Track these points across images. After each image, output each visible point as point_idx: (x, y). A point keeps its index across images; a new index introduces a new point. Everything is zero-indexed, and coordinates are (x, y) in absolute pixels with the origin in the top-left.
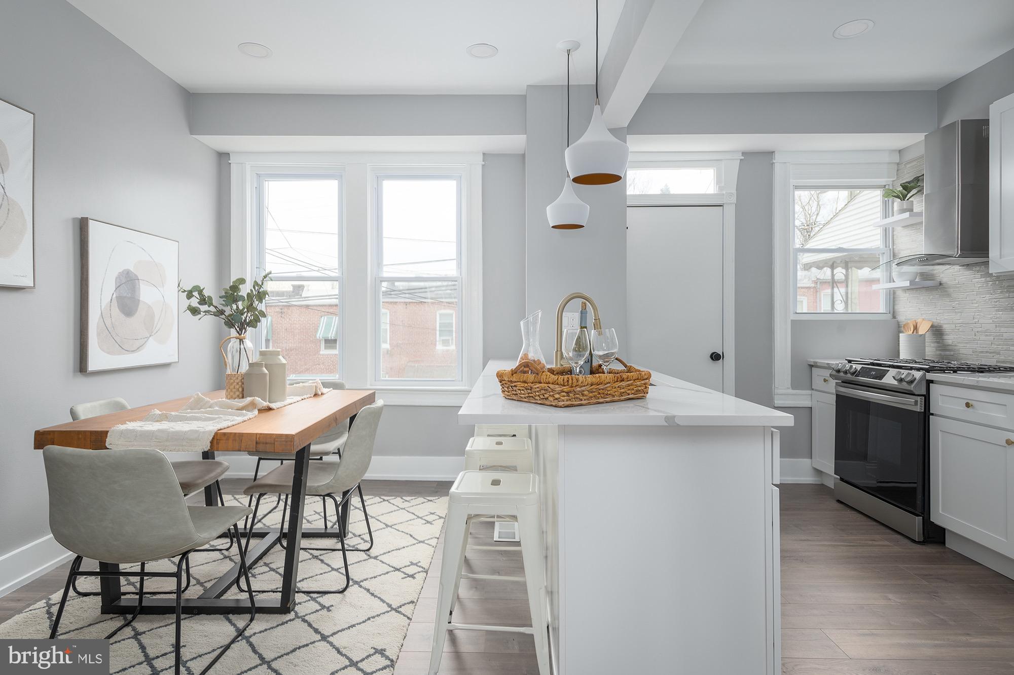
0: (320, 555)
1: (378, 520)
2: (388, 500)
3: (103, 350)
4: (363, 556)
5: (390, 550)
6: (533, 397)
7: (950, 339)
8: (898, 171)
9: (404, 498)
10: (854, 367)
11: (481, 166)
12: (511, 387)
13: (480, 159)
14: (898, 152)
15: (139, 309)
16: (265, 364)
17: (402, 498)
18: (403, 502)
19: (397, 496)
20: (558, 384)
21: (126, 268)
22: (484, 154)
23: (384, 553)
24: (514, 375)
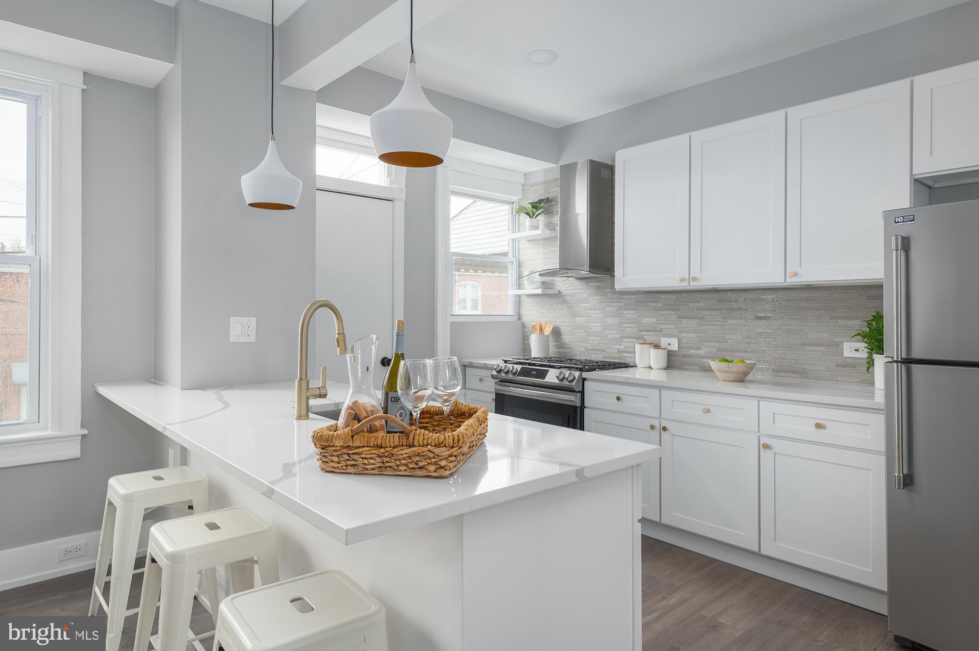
6: (392, 467)
7: (567, 338)
8: (523, 191)
10: (515, 367)
11: (81, 91)
12: (343, 456)
13: (78, 80)
14: (523, 175)
20: (445, 446)
22: (85, 74)
24: (355, 437)
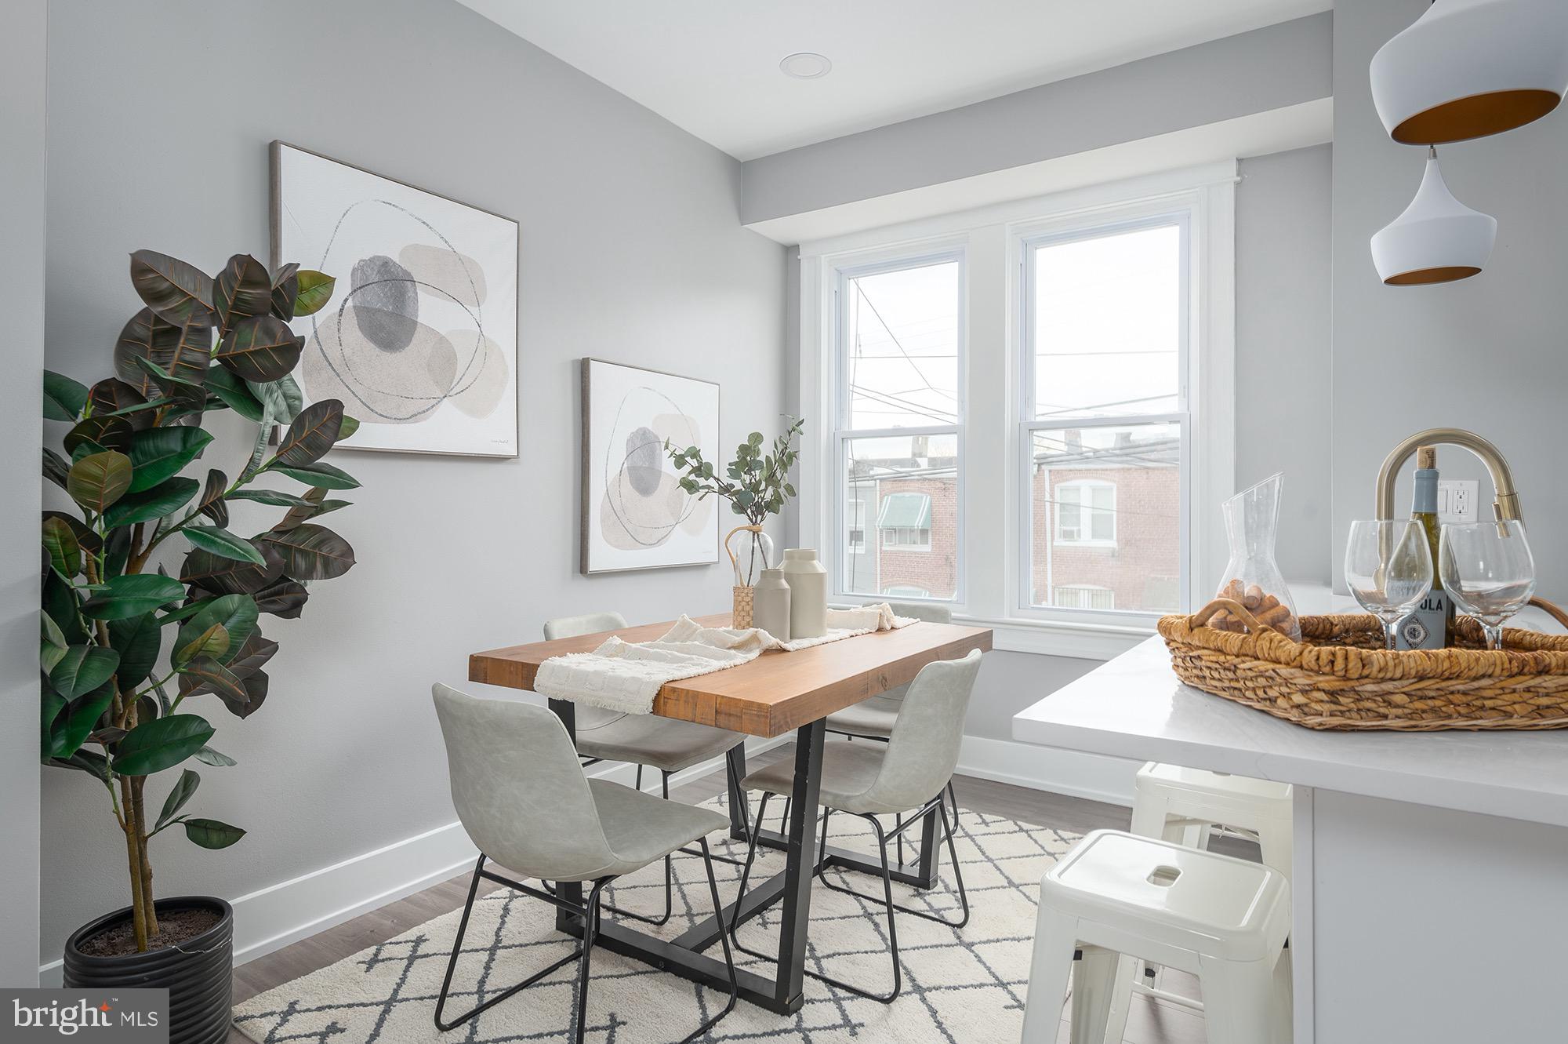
0: (878, 914)
1: (998, 868)
2: (1027, 831)
3: (609, 543)
4: (947, 934)
5: (1000, 938)
6: (1240, 690)
9: (1059, 832)
11: (1232, 187)
12: (1188, 659)
13: (1231, 171)
15: (660, 486)
16: (785, 574)
17: (1056, 833)
18: (1056, 841)
19: (1047, 826)
21: (641, 426)
22: (1239, 161)
23: (989, 941)
24: (1196, 631)
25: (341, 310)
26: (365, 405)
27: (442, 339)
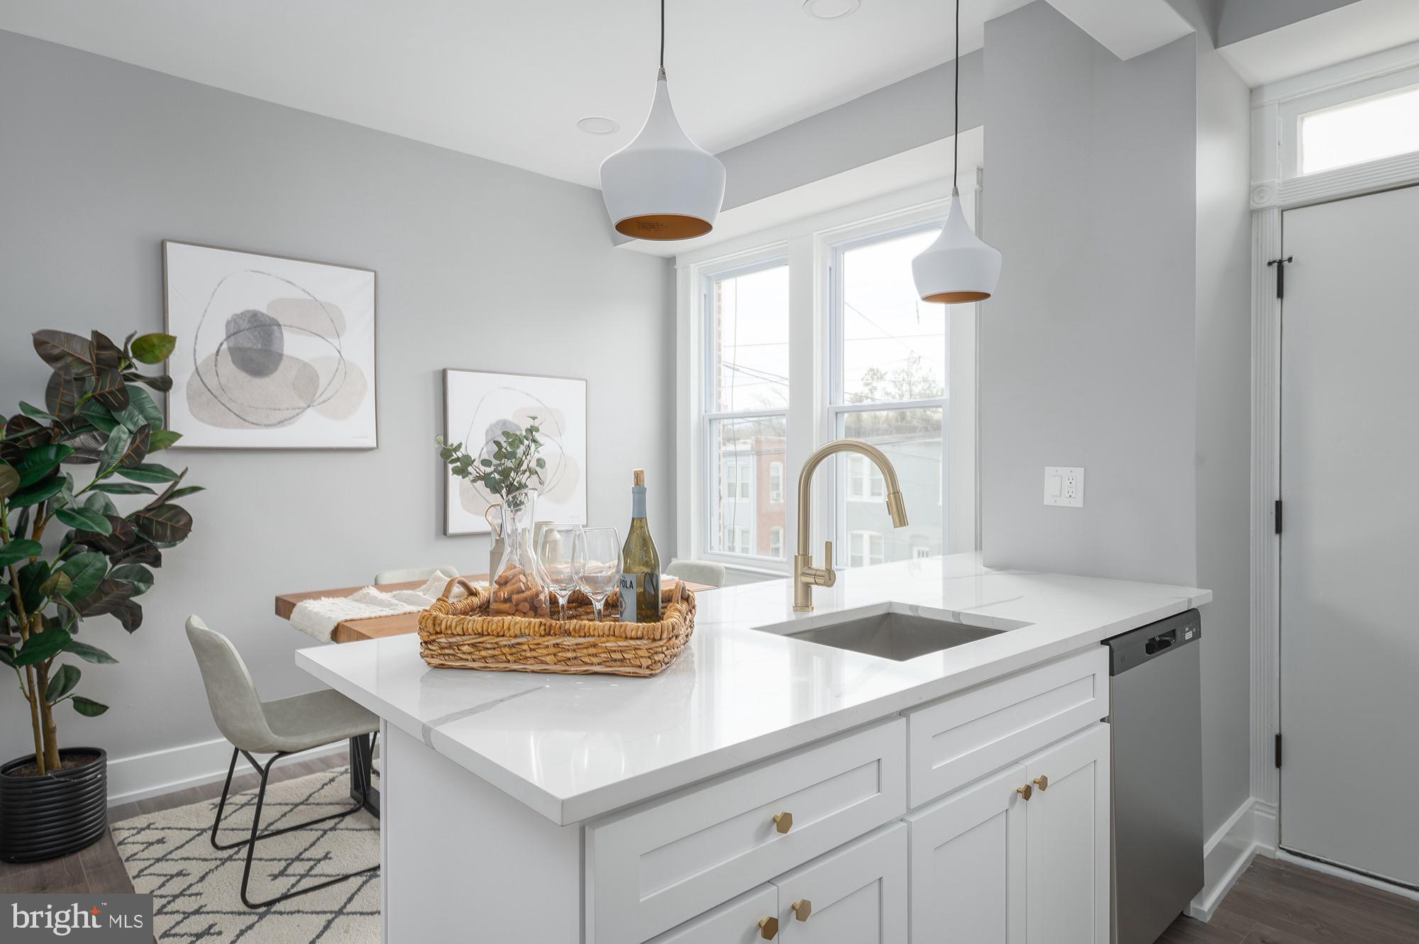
3: (468, 511)
11: (974, 194)
13: (972, 182)
25: (218, 352)
26: (239, 417)
27: (305, 365)
